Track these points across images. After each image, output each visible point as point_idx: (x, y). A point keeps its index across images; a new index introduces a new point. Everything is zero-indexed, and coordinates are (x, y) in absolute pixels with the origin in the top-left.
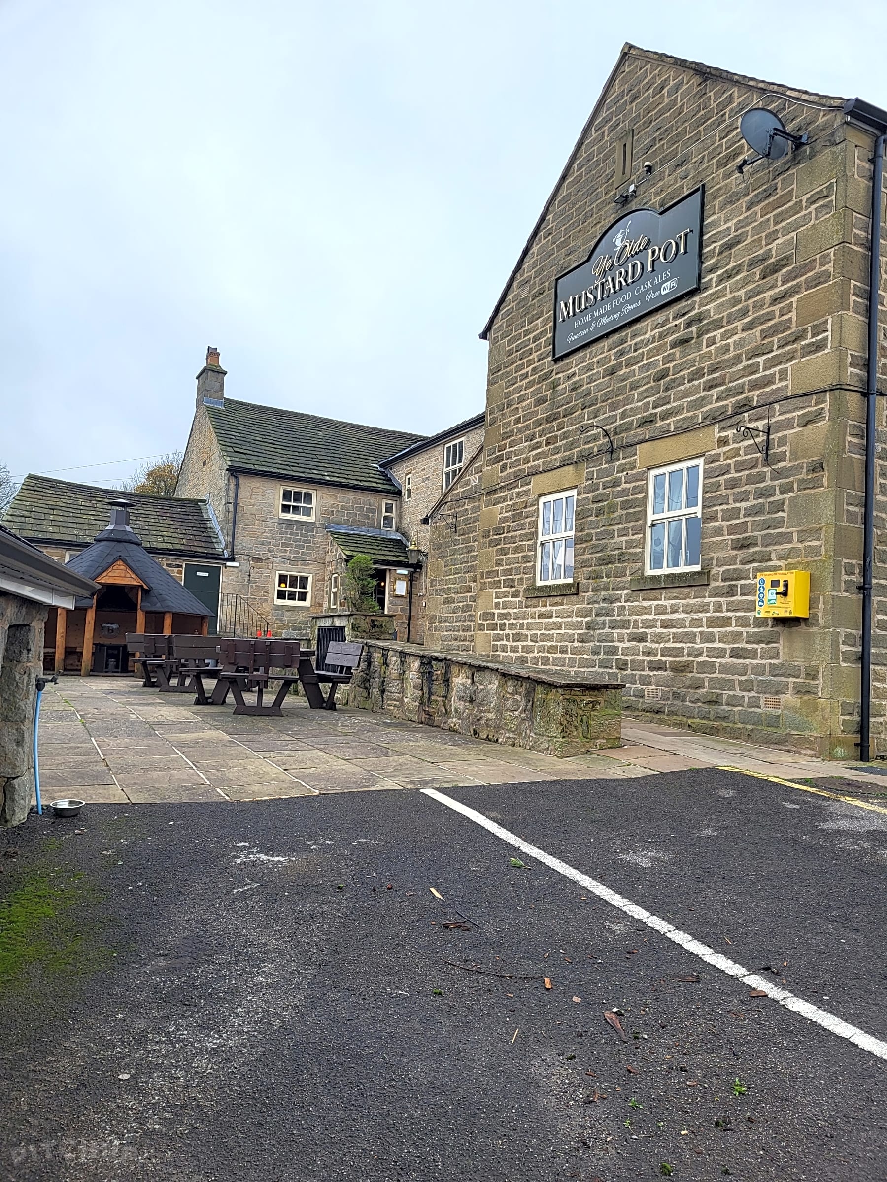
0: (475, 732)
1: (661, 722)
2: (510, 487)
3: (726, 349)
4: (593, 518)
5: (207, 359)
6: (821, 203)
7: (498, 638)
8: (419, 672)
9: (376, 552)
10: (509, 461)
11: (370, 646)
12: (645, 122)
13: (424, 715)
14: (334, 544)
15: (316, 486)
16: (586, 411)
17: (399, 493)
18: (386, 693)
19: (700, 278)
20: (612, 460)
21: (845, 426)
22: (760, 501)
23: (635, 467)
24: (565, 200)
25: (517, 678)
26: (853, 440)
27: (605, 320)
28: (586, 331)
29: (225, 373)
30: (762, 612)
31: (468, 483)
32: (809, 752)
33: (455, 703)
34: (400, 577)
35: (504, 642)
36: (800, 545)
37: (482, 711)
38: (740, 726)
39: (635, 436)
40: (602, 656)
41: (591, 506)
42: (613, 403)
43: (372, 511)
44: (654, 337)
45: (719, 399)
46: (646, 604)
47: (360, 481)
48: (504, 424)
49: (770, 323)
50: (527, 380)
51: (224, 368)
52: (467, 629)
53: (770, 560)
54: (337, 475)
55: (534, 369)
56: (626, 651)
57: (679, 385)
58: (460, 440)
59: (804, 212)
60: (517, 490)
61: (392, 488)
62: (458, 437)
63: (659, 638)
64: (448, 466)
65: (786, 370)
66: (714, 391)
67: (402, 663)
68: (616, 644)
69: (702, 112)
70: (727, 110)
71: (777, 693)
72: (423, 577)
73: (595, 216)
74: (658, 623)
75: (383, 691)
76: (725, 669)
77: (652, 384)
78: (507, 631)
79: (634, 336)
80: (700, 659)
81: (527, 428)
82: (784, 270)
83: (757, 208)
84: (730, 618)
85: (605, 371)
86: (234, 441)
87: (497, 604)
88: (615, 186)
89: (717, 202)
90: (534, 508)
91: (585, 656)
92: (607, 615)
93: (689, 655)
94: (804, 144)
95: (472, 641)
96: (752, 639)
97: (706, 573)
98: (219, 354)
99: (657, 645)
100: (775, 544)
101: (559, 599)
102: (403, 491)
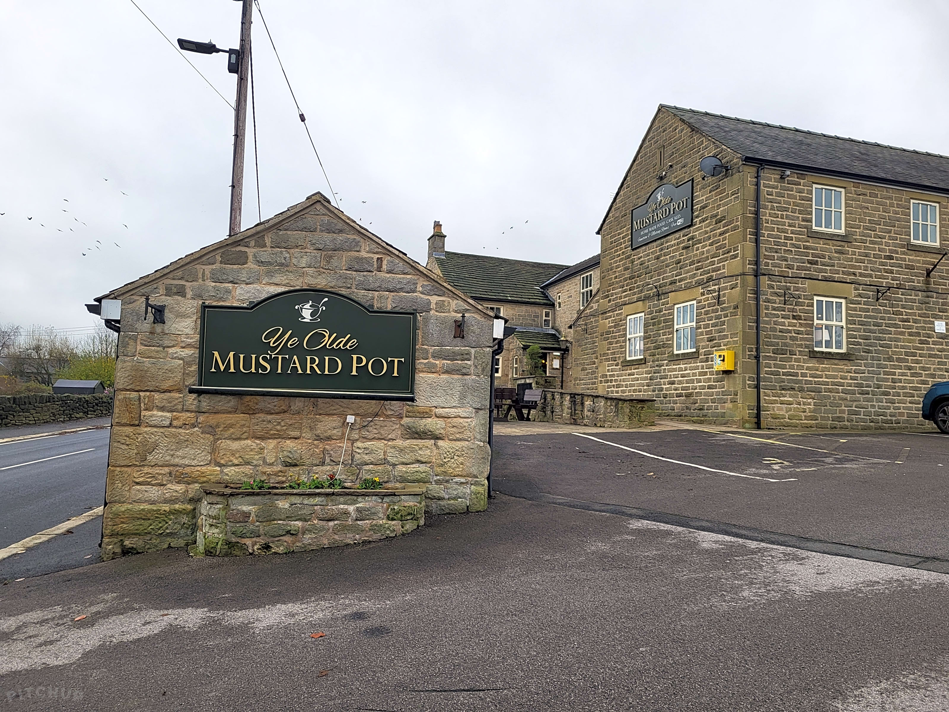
0: (595, 424)
1: (681, 420)
2: (613, 311)
3: (703, 253)
4: (651, 327)
5: (434, 228)
6: (736, 196)
7: (609, 387)
8: (570, 401)
9: (540, 342)
10: (612, 297)
11: (545, 391)
12: (669, 143)
13: (573, 420)
14: (515, 338)
15: (503, 304)
16: (647, 275)
17: (553, 305)
18: (554, 413)
19: (692, 220)
20: (659, 300)
21: (746, 290)
22: (717, 321)
23: (668, 304)
24: (635, 172)
25: (611, 399)
26: (751, 295)
27: (654, 233)
28: (646, 237)
29: (445, 236)
30: (716, 368)
31: (592, 308)
32: (736, 426)
33: (586, 413)
34: (556, 357)
35: (613, 389)
36: (731, 340)
37: (598, 415)
38: (711, 418)
39: (668, 289)
40: (657, 392)
41: (650, 321)
42: (658, 273)
43: (537, 317)
44: (675, 244)
45: (701, 275)
46: (675, 367)
47: (529, 299)
48: (609, 279)
49: (719, 244)
50: (620, 258)
51: (445, 234)
52: (594, 383)
53: (721, 346)
54: (515, 296)
55: (623, 253)
56: (667, 389)
57: (685, 267)
58: (590, 273)
59: (730, 198)
60: (617, 312)
61: (549, 302)
62: (588, 271)
63: (680, 382)
64: (583, 289)
65: (725, 265)
66: (699, 271)
67: (562, 398)
68: (663, 386)
69: (692, 145)
70: (701, 147)
71: (724, 403)
72: (570, 357)
73: (649, 182)
74: (680, 376)
75: (552, 412)
76: (706, 394)
77: (675, 265)
78: (614, 383)
79: (667, 242)
80: (696, 391)
81: (620, 281)
82: (724, 222)
83: (713, 193)
84: (707, 372)
85: (655, 257)
86: (454, 279)
87: (608, 370)
88: (657, 170)
89: (698, 187)
90: (625, 321)
91: (650, 393)
92: (658, 373)
93: (692, 389)
94: (729, 170)
95: (596, 389)
96: (715, 381)
97: (697, 352)
98: (441, 225)
99: (679, 386)
100: (723, 339)
101: (637, 366)
102: (556, 303)
